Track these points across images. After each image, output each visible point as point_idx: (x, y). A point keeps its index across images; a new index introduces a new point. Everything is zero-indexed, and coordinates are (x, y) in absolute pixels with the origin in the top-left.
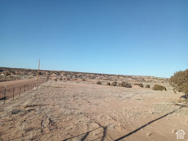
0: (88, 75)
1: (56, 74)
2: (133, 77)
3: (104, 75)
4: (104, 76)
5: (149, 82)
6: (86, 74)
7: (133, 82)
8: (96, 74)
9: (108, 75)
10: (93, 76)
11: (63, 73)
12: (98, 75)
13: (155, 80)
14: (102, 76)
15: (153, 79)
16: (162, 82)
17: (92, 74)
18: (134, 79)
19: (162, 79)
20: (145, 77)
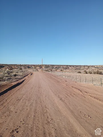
0: (61, 67)
1: (39, 67)
2: (95, 66)
4: (73, 67)
7: (96, 70)
9: (76, 66)
10: (66, 67)
11: (44, 66)
12: (69, 67)
14: (72, 67)
17: (64, 66)
18: (96, 68)
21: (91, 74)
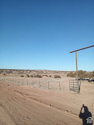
0: (5, 71)
2: (36, 71)
3: (17, 70)
5: (46, 73)
6: (3, 70)
7: (36, 74)
8: (11, 70)
9: (19, 70)
10: (9, 71)
12: (12, 71)
13: (49, 72)
15: (48, 71)
16: (53, 73)
17: (8, 70)
19: (53, 71)
20: (43, 71)
21: (32, 77)
